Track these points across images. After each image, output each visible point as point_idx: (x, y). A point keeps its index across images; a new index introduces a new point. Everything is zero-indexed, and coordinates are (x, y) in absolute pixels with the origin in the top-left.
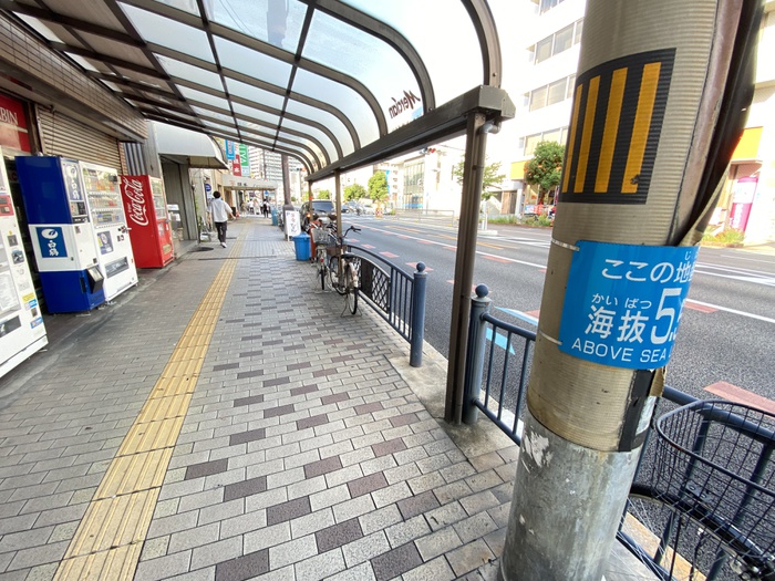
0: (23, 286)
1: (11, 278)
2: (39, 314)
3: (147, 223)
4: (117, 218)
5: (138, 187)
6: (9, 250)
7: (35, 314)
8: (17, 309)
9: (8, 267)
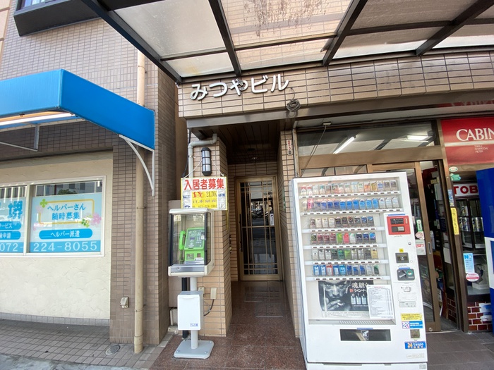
0: (406, 304)
1: (391, 292)
6: (396, 266)
8: (392, 322)
9: (388, 282)
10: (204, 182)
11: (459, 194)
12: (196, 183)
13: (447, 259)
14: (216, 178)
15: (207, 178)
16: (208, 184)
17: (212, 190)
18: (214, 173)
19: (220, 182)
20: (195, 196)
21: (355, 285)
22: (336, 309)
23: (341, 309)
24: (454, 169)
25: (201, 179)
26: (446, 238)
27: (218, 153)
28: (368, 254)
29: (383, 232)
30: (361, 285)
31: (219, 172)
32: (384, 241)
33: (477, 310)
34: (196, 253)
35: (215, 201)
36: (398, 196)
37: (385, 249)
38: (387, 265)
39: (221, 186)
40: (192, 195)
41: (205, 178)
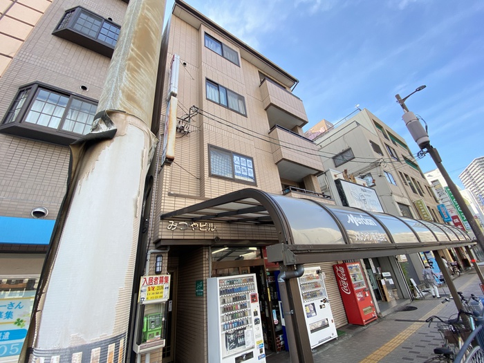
0: (257, 336)
1: (252, 332)
2: (264, 352)
3: (349, 293)
4: (321, 294)
5: (342, 270)
6: (254, 318)
7: (261, 352)
8: (253, 348)
9: (251, 327)
10: (156, 279)
11: (269, 281)
12: (151, 280)
13: (267, 316)
14: (164, 276)
15: (158, 276)
16: (159, 280)
17: (161, 285)
18: (163, 272)
19: (167, 278)
20: (149, 290)
21: (239, 332)
22: (233, 348)
23: (234, 347)
24: (267, 270)
25: (154, 277)
26: (266, 304)
27: (167, 258)
28: (244, 315)
29: (249, 302)
30: (242, 331)
31: (166, 272)
32: (250, 307)
33: (279, 339)
34: (155, 332)
35: (162, 293)
36: (253, 284)
37: (250, 310)
38: (251, 318)
39: (167, 282)
40: (147, 289)
41: (157, 276)
